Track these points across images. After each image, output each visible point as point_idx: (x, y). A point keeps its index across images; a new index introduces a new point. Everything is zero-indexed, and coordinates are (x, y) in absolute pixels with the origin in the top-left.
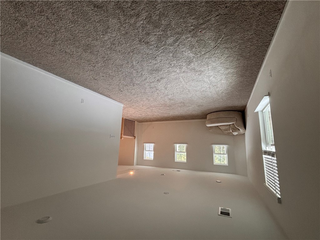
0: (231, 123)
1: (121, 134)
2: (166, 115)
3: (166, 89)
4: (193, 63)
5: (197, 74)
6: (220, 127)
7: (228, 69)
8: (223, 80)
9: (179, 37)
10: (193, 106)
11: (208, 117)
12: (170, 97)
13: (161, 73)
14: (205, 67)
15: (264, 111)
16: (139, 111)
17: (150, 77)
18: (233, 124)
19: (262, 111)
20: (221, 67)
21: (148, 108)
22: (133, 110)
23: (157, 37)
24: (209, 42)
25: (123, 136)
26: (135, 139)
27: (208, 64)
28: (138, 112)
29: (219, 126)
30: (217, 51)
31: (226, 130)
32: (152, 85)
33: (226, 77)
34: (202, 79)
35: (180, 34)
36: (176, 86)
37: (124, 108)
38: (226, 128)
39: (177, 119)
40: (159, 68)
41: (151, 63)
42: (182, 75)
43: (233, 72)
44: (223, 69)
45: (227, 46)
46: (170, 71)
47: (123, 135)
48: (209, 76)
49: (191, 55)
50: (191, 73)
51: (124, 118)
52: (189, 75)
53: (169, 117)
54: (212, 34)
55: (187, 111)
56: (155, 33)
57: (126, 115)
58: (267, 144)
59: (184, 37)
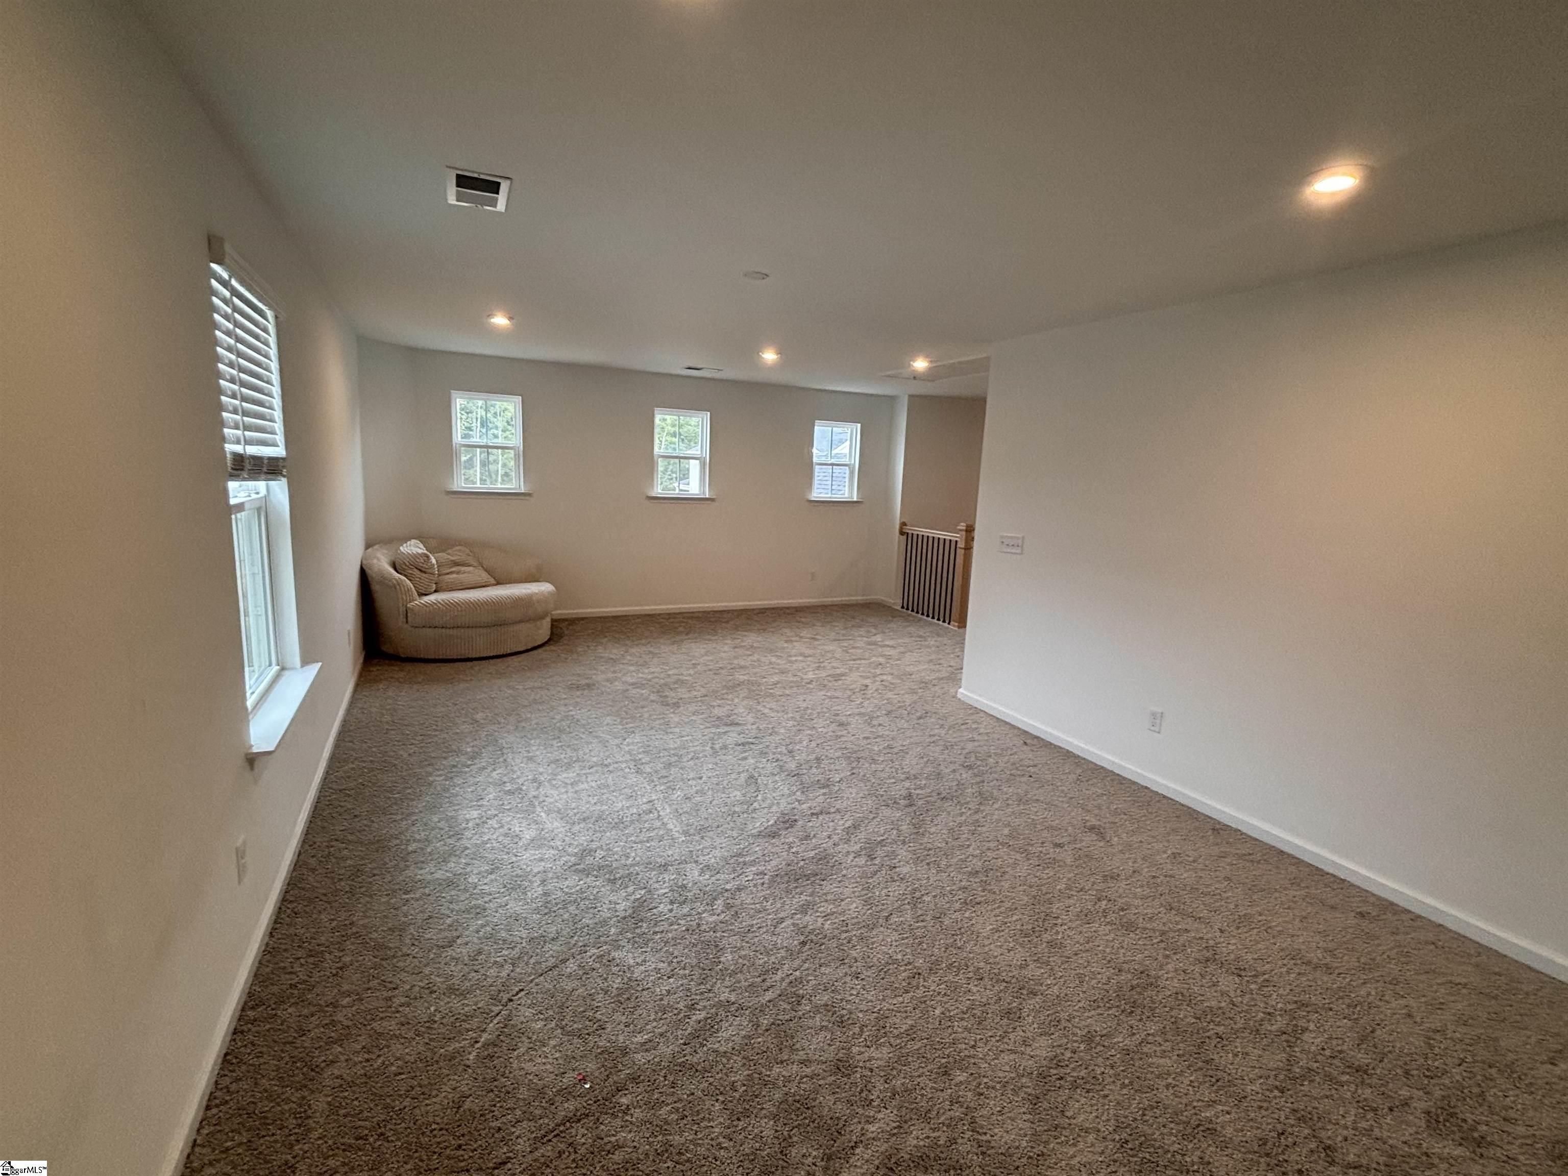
0: (432, 598)
1: (968, 548)
2: (751, 638)
3: (752, 777)
4: (622, 914)
5: (600, 854)
6: (484, 577)
7: (450, 883)
8: (470, 825)
9: (688, 1050)
10: (618, 686)
11: (543, 631)
12: (733, 737)
13: (773, 863)
14: (559, 893)
15: (276, 668)
16: (881, 660)
17: (831, 843)
18: (421, 595)
19: (283, 669)
20: (483, 894)
21: (837, 677)
22: (909, 669)
23: (797, 1050)
24: (540, 1024)
25: (957, 537)
26: (903, 524)
27: (547, 908)
28: (889, 658)
29: (492, 581)
30: (504, 974)
31: (456, 564)
32: (818, 798)
33: (458, 835)
34: (576, 828)
35: (682, 1064)
36: (701, 792)
37: (954, 677)
38: (458, 573)
39: (698, 618)
40: (788, 892)
41: (826, 916)
42: (674, 853)
43: (420, 864)
44: (473, 879)
45: (456, 1003)
46: (734, 871)
47: (961, 544)
48: (539, 847)
49: (627, 956)
50: (629, 861)
51: (953, 627)
52: (638, 853)
53: (736, 628)
54: (528, 1066)
55: (647, 658)
56: (808, 1071)
57: (945, 640)
58: (263, 509)
59: (666, 1050)
